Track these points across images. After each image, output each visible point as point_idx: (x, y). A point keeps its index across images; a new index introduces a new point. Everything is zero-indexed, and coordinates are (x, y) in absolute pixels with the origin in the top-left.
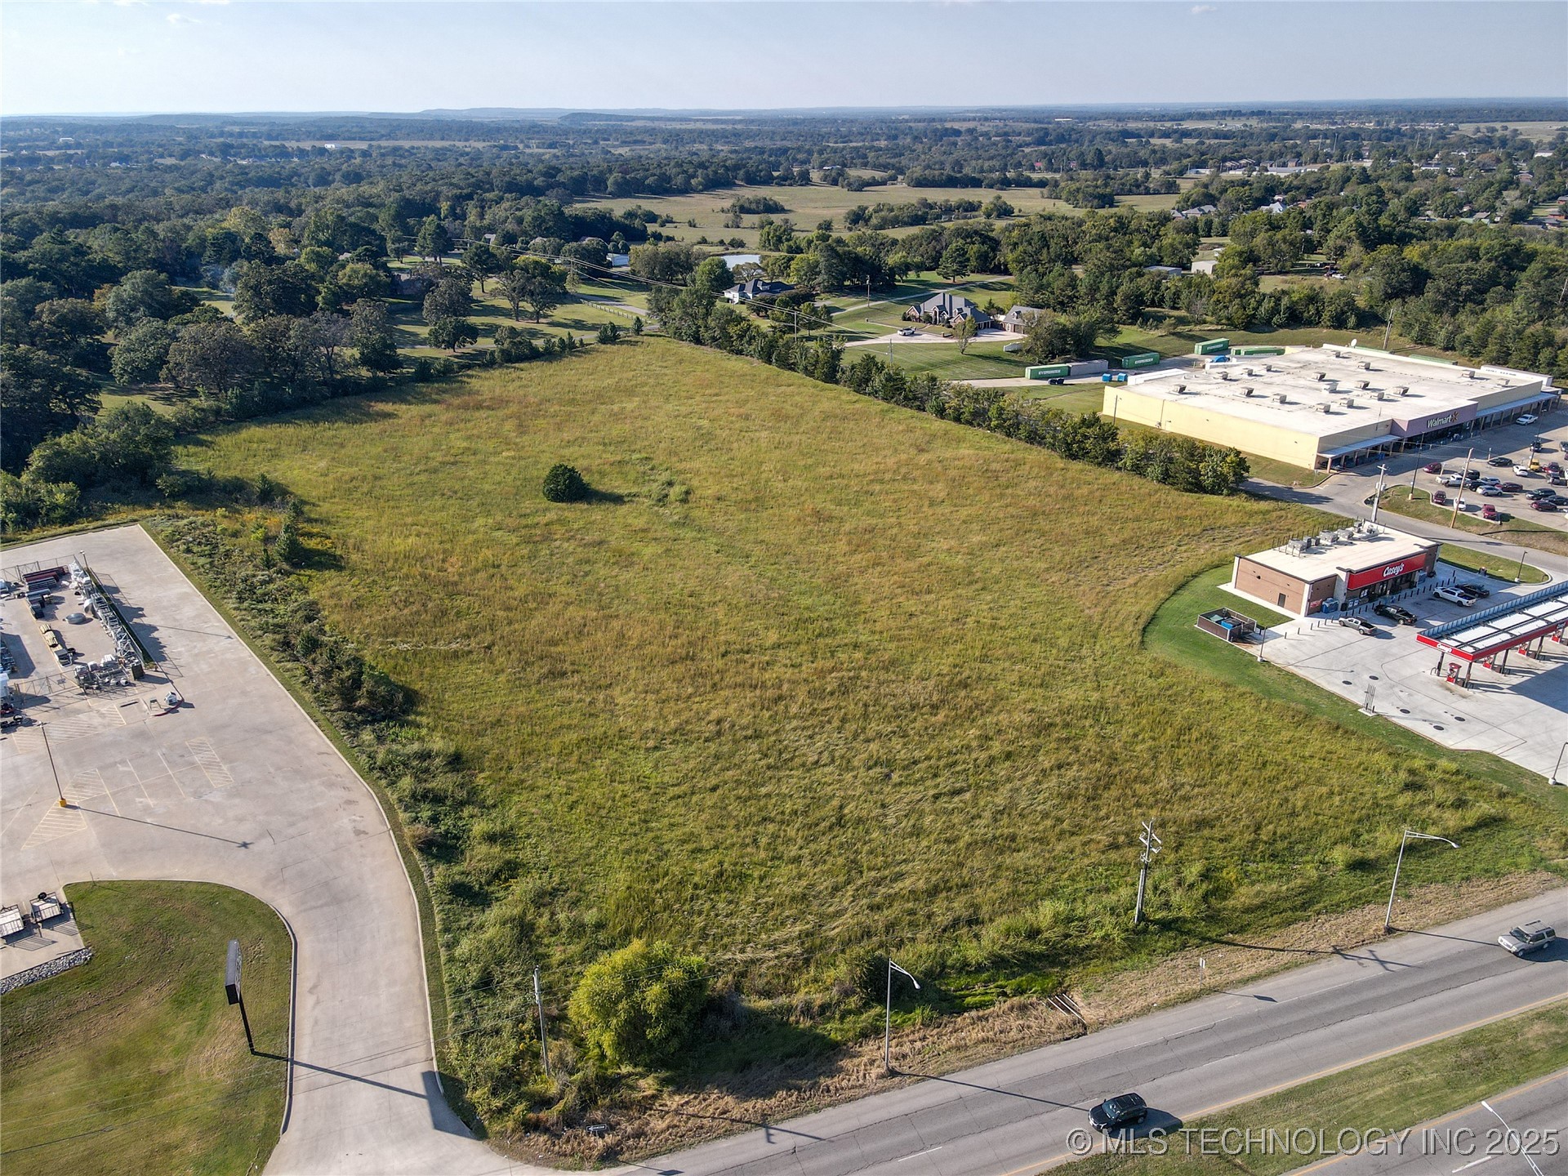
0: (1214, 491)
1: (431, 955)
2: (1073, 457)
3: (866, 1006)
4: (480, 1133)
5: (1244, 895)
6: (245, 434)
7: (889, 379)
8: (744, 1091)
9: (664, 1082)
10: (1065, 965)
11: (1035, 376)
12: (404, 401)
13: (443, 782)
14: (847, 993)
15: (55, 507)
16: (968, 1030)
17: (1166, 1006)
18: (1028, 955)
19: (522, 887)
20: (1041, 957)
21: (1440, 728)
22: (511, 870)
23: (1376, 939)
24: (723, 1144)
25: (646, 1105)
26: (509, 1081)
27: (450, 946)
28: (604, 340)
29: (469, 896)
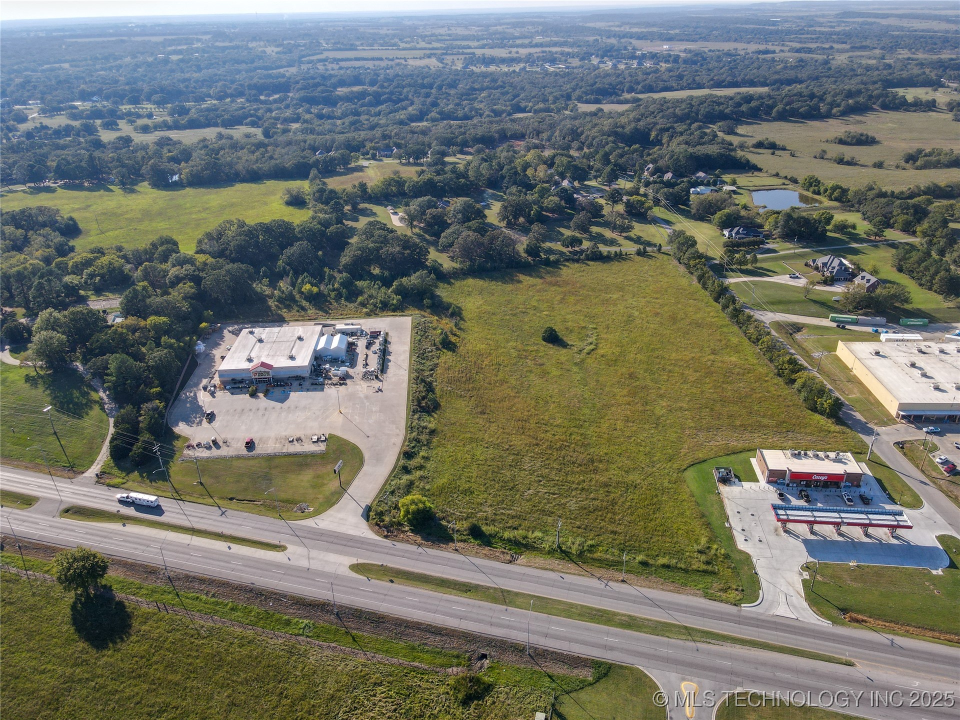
0: (821, 414)
1: (387, 481)
2: (779, 375)
3: (468, 535)
4: (368, 521)
5: (597, 555)
6: (465, 282)
7: (735, 309)
8: (423, 538)
9: (410, 529)
10: (528, 549)
11: (833, 320)
12: (531, 276)
13: (424, 437)
14: (466, 530)
15: (393, 304)
16: (486, 550)
17: (537, 568)
18: (520, 542)
19: (419, 473)
20: (522, 544)
21: (746, 540)
22: (421, 467)
23: (617, 581)
24: (409, 545)
25: (403, 532)
26: (381, 514)
27: (392, 480)
28: (639, 253)
29: (406, 470)
